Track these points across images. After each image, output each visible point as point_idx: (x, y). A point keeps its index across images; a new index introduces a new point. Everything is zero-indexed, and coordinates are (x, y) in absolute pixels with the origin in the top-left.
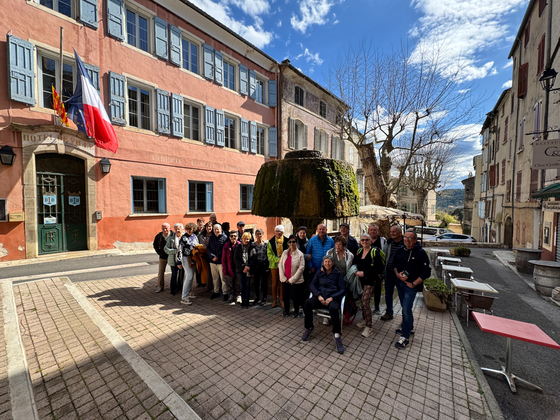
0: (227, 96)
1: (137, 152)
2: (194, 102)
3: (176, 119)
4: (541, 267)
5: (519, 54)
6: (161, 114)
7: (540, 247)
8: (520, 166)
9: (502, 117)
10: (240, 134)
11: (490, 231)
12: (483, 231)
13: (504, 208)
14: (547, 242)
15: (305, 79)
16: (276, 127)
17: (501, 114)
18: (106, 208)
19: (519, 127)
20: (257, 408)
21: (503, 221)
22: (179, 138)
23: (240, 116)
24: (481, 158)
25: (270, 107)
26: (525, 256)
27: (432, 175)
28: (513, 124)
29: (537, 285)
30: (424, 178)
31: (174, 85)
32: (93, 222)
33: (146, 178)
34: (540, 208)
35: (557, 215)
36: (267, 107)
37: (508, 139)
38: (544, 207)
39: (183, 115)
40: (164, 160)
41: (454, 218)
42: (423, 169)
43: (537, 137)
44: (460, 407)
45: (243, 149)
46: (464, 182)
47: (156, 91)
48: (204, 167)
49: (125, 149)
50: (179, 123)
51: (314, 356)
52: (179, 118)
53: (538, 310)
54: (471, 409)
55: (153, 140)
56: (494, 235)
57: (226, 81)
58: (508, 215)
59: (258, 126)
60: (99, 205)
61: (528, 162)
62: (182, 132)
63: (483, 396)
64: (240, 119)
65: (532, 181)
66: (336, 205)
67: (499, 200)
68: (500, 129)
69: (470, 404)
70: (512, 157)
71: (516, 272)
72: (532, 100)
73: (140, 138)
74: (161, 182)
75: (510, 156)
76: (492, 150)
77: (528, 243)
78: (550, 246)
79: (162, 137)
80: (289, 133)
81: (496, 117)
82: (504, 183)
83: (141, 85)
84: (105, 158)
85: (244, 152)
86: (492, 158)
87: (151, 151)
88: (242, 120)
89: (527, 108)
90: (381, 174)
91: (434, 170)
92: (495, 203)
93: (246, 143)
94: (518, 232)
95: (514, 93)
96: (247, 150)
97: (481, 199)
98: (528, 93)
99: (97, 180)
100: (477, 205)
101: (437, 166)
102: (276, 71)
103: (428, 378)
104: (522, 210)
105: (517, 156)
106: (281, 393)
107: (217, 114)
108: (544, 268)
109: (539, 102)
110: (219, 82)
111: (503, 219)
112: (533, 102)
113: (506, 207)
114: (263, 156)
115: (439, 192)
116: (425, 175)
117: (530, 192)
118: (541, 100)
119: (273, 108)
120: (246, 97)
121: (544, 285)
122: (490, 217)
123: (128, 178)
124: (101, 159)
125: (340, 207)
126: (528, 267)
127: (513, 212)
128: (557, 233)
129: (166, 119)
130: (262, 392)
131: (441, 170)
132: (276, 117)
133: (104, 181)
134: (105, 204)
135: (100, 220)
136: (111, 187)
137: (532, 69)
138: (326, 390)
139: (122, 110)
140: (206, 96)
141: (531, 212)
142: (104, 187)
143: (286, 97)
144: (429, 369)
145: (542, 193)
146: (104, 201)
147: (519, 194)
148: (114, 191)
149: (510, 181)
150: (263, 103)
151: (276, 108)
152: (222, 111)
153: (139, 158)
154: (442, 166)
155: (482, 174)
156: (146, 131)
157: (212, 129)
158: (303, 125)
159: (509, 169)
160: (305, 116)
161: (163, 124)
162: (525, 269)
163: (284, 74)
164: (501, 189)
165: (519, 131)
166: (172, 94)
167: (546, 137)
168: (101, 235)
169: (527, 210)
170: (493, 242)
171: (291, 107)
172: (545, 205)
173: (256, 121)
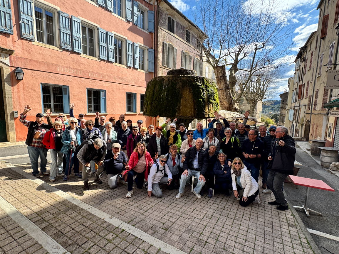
0: (116, 21)
1: (45, 64)
2: (89, 25)
3: (75, 37)
4: (325, 151)
5: (324, 7)
6: (63, 33)
7: (325, 139)
8: (318, 86)
9: (309, 51)
10: (126, 53)
11: (296, 130)
12: (291, 129)
13: (306, 114)
14: (329, 136)
15: (176, 12)
16: (154, 48)
17: (309, 49)
18: (21, 108)
19: (320, 59)
20: (172, 229)
21: (304, 123)
22: (78, 54)
23: (126, 38)
24: (293, 79)
25: (149, 33)
26: (316, 144)
27: (261, 90)
28: (316, 57)
29: (322, 162)
30: (255, 92)
31: (73, 9)
32: (11, 119)
33: (52, 85)
34: (327, 114)
35: (337, 119)
36: (147, 32)
37: (312, 67)
38: (330, 113)
39: (81, 35)
40: (67, 71)
41: (273, 121)
42: (255, 86)
43: (330, 67)
44: (283, 222)
45: (129, 65)
46: (281, 95)
47: (58, 13)
48: (99, 78)
49: (35, 61)
50: (78, 41)
51: (199, 203)
52: (78, 37)
53: (322, 176)
54: (288, 223)
55: (57, 54)
56: (298, 133)
57: (115, 9)
58: (308, 119)
59: (140, 47)
60: (15, 106)
61: (323, 84)
62: (81, 49)
63: (294, 217)
64: (126, 41)
65: (324, 96)
66: (205, 110)
67: (303, 108)
68: (307, 59)
69: (288, 221)
70: (314, 80)
71: (310, 155)
72: (329, 41)
73: (46, 52)
74: (65, 89)
75: (312, 79)
76: (301, 74)
77: (318, 137)
78: (331, 138)
79: (64, 52)
80: (163, 54)
81: (306, 51)
82: (307, 98)
83: (46, 7)
84: (18, 67)
85: (130, 67)
86: (300, 80)
87: (57, 63)
88: (128, 41)
89: (326, 46)
90: (229, 88)
91: (263, 87)
92: (300, 111)
93: (131, 60)
94: (313, 130)
95: (318, 35)
96: (132, 66)
97: (291, 108)
98: (327, 36)
99: (13, 86)
100: (289, 112)
101: (264, 84)
102: (154, 3)
103: (265, 211)
104: (316, 115)
105: (317, 79)
106: (185, 222)
107: (109, 36)
108: (327, 151)
109: (333, 43)
110: (109, 9)
111: (304, 122)
112: (330, 43)
113: (307, 113)
114: (144, 71)
115: (265, 102)
116: (257, 90)
117: (322, 104)
118: (334, 42)
119: (151, 33)
120: (131, 23)
121: (326, 161)
122: (296, 120)
123: (39, 84)
124: (15, 68)
125: (207, 111)
126: (318, 152)
127: (311, 117)
128: (336, 130)
129: (68, 37)
130: (174, 222)
131: (267, 87)
132: (154, 41)
133: (18, 86)
134: (20, 105)
135: (17, 118)
136: (25, 92)
137: (331, 19)
138: (211, 219)
139: (30, 28)
140: (100, 20)
141: (322, 117)
142: (18, 91)
143: (162, 25)
144: (265, 206)
145: (330, 105)
146: (20, 103)
147: (315, 105)
148: (27, 95)
149: (311, 96)
150: (143, 28)
151: (154, 34)
152: (112, 33)
153: (47, 68)
154: (268, 83)
155: (293, 91)
156: (51, 47)
157: (105, 48)
158: (173, 48)
159: (311, 88)
160: (175, 41)
161: (65, 41)
162: (316, 152)
163: (160, 6)
164: (305, 101)
165: (319, 62)
166: (72, 16)
167: (335, 68)
168: (18, 130)
169: (320, 115)
170: (297, 137)
171: (165, 33)
172: (331, 112)
173: (139, 43)
